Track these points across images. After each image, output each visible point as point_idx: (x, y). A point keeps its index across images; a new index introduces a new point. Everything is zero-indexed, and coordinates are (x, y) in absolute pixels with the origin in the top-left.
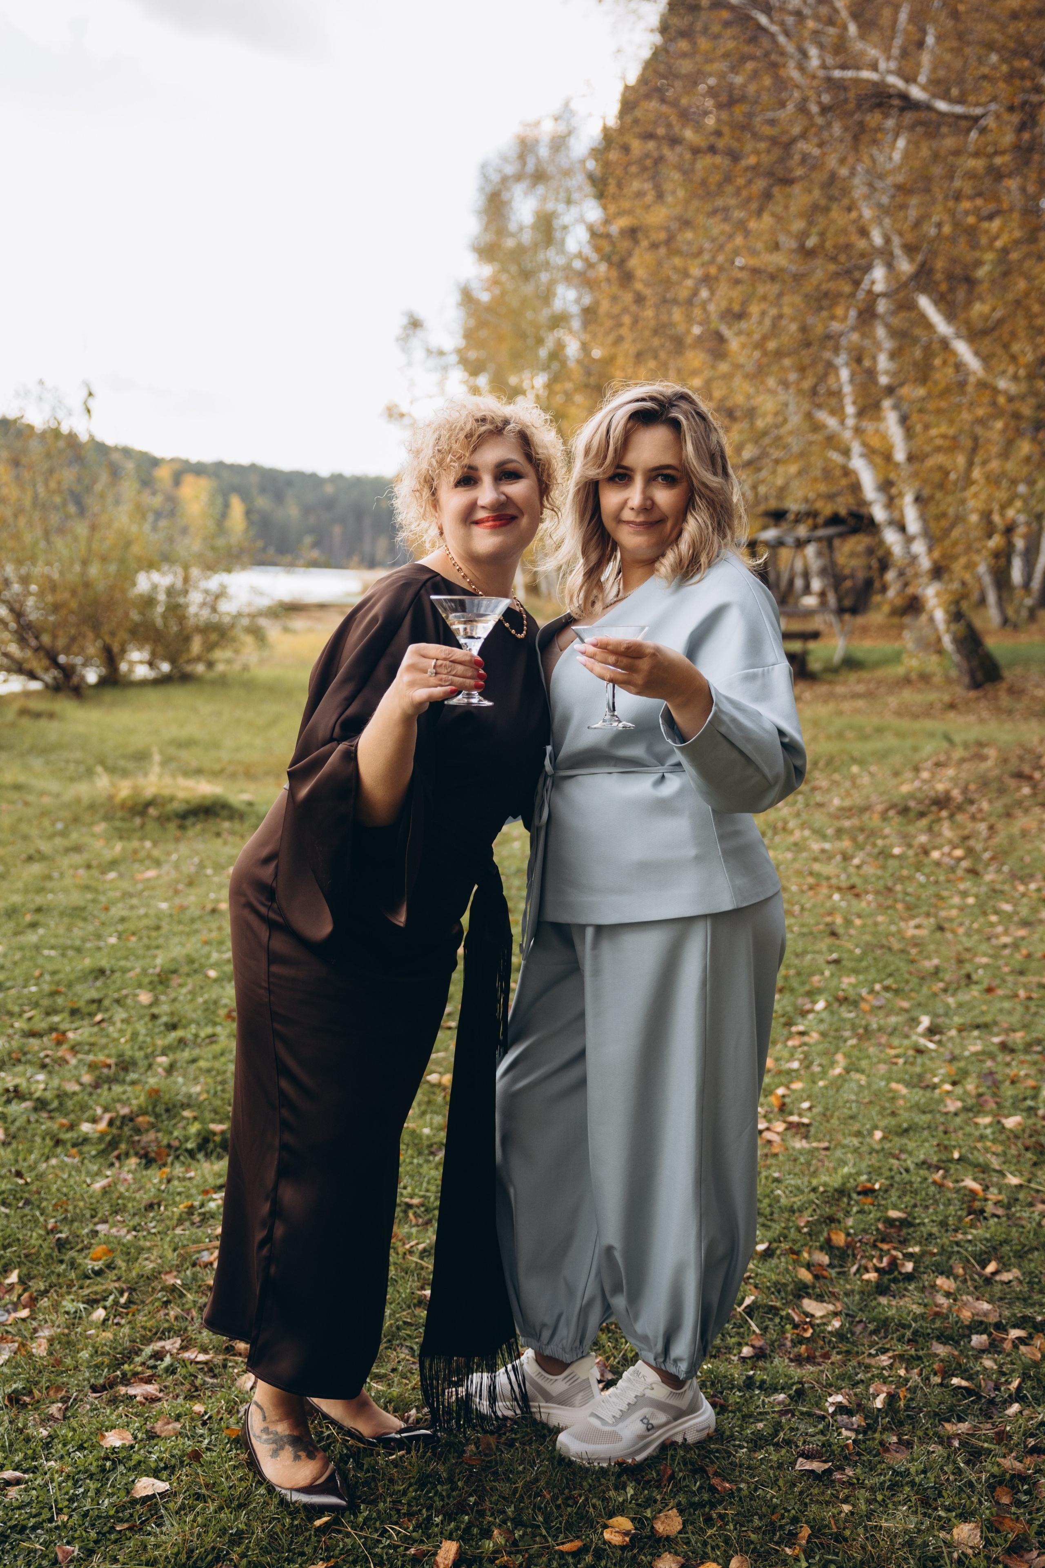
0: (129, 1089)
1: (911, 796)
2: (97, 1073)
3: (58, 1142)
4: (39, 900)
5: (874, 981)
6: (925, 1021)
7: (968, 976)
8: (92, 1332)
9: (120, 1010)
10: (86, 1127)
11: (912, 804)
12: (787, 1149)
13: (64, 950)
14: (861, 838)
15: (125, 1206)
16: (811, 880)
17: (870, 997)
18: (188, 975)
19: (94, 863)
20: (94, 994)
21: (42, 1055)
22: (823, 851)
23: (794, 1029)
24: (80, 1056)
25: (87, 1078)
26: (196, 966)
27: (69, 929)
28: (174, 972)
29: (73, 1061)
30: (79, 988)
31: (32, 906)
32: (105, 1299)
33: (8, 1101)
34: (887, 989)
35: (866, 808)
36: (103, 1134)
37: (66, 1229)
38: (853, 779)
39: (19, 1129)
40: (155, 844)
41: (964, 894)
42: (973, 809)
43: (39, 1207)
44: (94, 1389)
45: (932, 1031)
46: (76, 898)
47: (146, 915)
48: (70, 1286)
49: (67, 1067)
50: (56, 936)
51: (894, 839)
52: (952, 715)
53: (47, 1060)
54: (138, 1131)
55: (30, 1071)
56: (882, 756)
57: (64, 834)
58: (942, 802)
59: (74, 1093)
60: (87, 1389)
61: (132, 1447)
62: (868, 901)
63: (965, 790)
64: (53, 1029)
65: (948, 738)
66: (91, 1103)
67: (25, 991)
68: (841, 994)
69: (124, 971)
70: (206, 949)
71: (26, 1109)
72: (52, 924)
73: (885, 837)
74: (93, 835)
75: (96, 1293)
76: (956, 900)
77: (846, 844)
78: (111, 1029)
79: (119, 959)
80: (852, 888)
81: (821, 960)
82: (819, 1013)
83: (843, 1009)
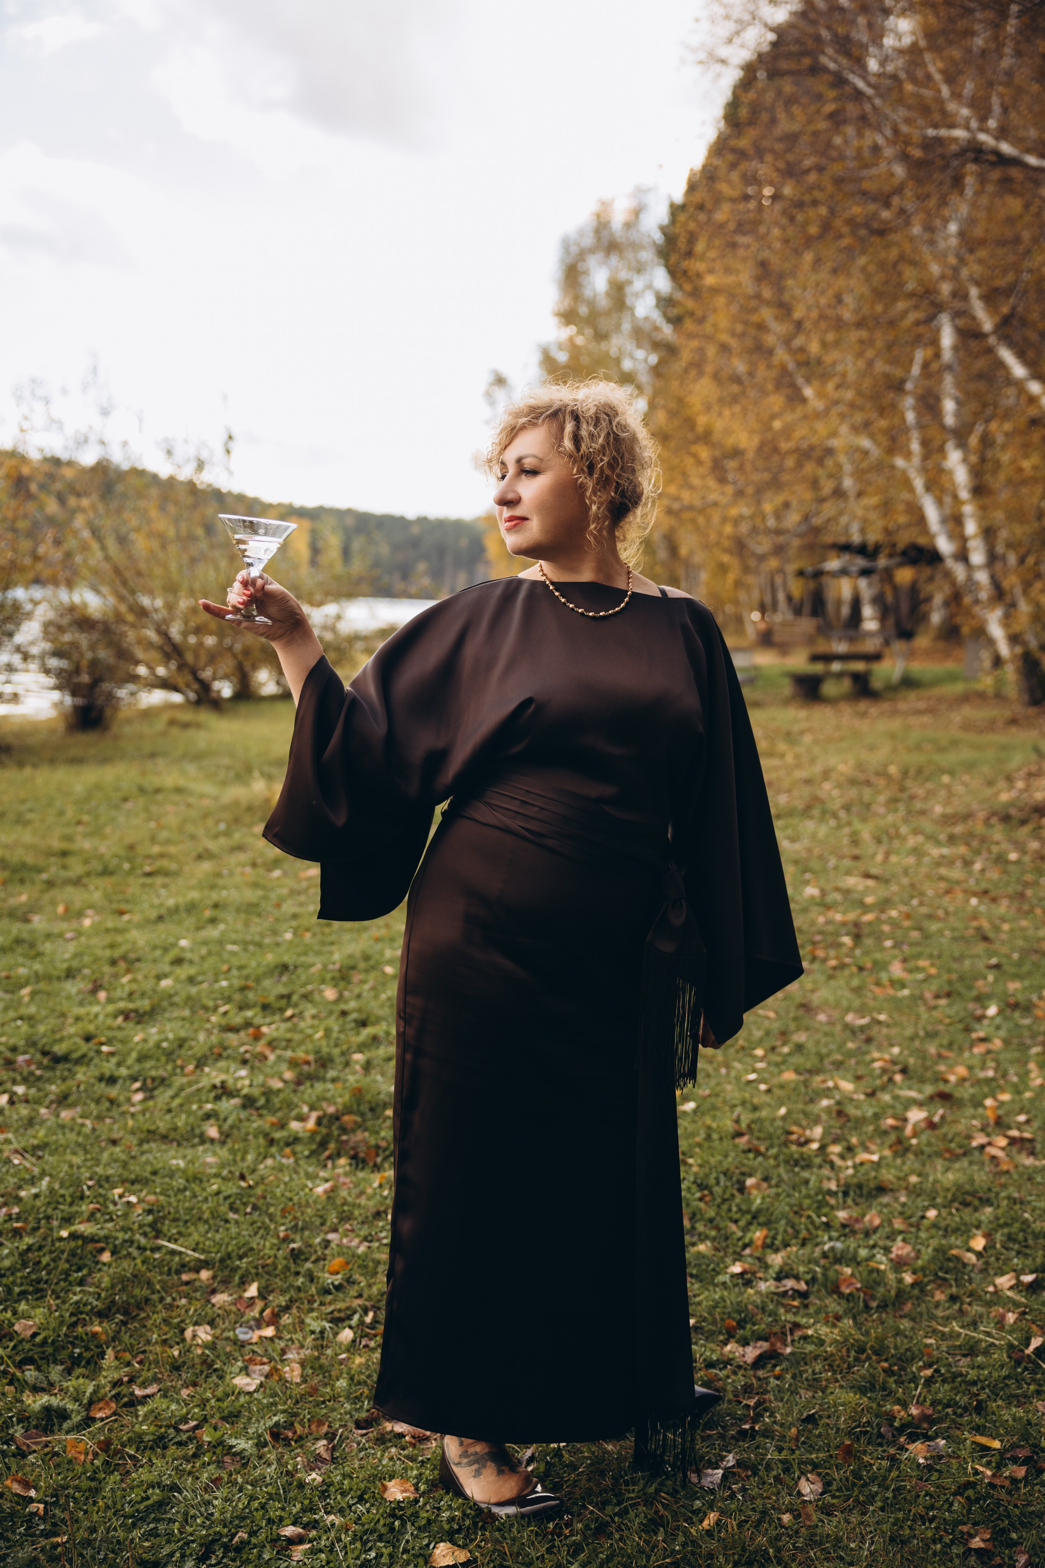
0: (330, 1086)
1: (1011, 804)
2: (298, 1070)
3: (272, 1142)
4: (215, 896)
8: (343, 1356)
9: (309, 1005)
10: (295, 1125)
11: (1013, 812)
12: (1016, 1167)
13: (245, 944)
14: (975, 843)
15: (352, 1213)
17: (1041, 1003)
18: (367, 971)
19: (259, 861)
20: (282, 990)
21: (242, 1049)
22: (943, 857)
23: (974, 1035)
24: (278, 1052)
25: (288, 1075)
26: (372, 962)
27: (247, 925)
28: (353, 968)
29: (272, 1057)
30: (267, 983)
31: (209, 902)
32: (349, 1317)
33: (218, 1098)
35: (967, 816)
36: (314, 1133)
37: (298, 1238)
38: (948, 787)
39: (232, 1127)
43: (266, 1212)
44: (359, 1425)
46: (251, 895)
48: (311, 1302)
49: (268, 1063)
50: (236, 932)
51: (1005, 846)
52: (1014, 730)
53: (248, 1056)
54: (344, 1130)
55: (233, 1066)
56: (970, 767)
57: (227, 834)
59: (279, 1091)
60: (351, 1425)
61: (416, 1501)
62: (1003, 907)
64: (248, 1024)
66: (295, 1100)
67: (217, 986)
68: (1012, 1000)
69: (306, 966)
70: (379, 947)
71: (235, 1107)
72: (230, 919)
73: (997, 843)
74: (255, 836)
75: (340, 1311)
77: (962, 850)
78: (302, 1025)
79: (299, 955)
80: (986, 892)
81: (980, 965)
82: (992, 1018)
83: (1017, 1014)
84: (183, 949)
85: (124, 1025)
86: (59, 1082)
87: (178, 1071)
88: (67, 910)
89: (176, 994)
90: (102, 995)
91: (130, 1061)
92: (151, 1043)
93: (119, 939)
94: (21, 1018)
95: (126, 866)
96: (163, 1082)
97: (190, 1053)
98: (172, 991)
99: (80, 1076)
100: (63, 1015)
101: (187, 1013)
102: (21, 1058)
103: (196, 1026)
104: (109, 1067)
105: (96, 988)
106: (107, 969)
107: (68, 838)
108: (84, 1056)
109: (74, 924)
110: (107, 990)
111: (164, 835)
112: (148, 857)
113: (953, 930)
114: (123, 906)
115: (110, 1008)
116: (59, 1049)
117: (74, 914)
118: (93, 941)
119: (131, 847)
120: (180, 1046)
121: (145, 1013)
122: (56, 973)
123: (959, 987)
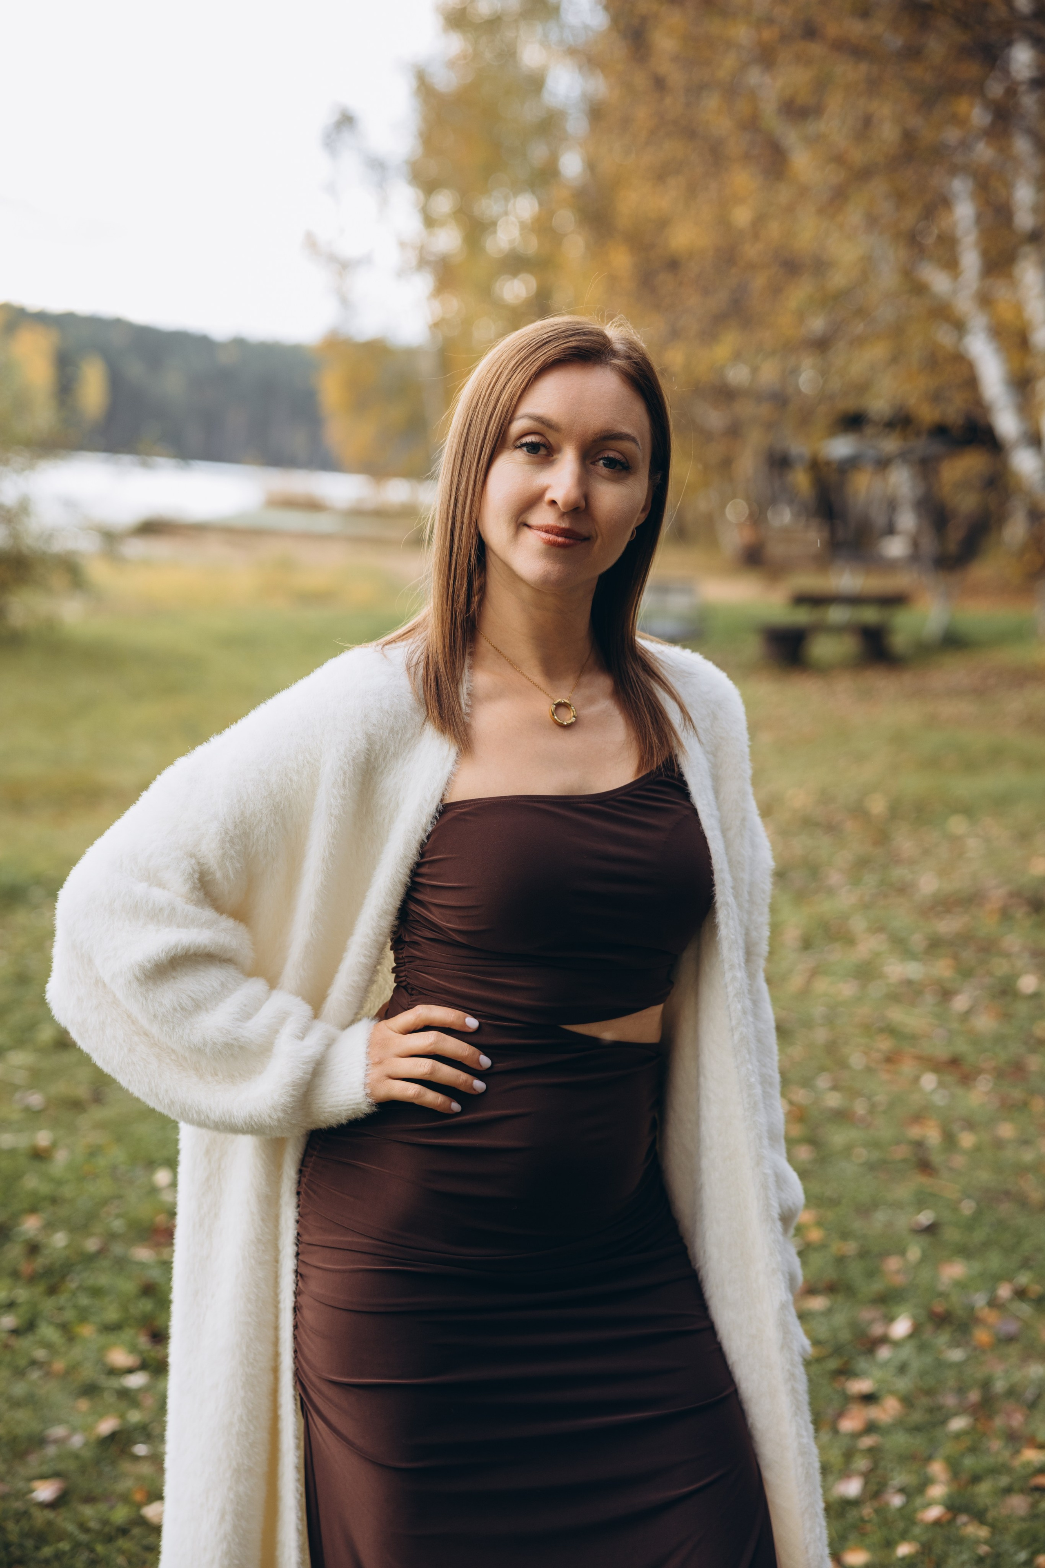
5: (997, 1278)
16: (885, 1044)
17: (991, 1316)
22: (909, 983)
34: (1021, 1294)
35: (974, 898)
38: (956, 842)
51: (1025, 960)
56: (1002, 803)
68: (939, 1307)
73: (1007, 955)
77: (942, 968)
80: (955, 1062)
81: (903, 1224)
82: (899, 1345)
83: (942, 1339)
113: (873, 1145)
123: (855, 1271)
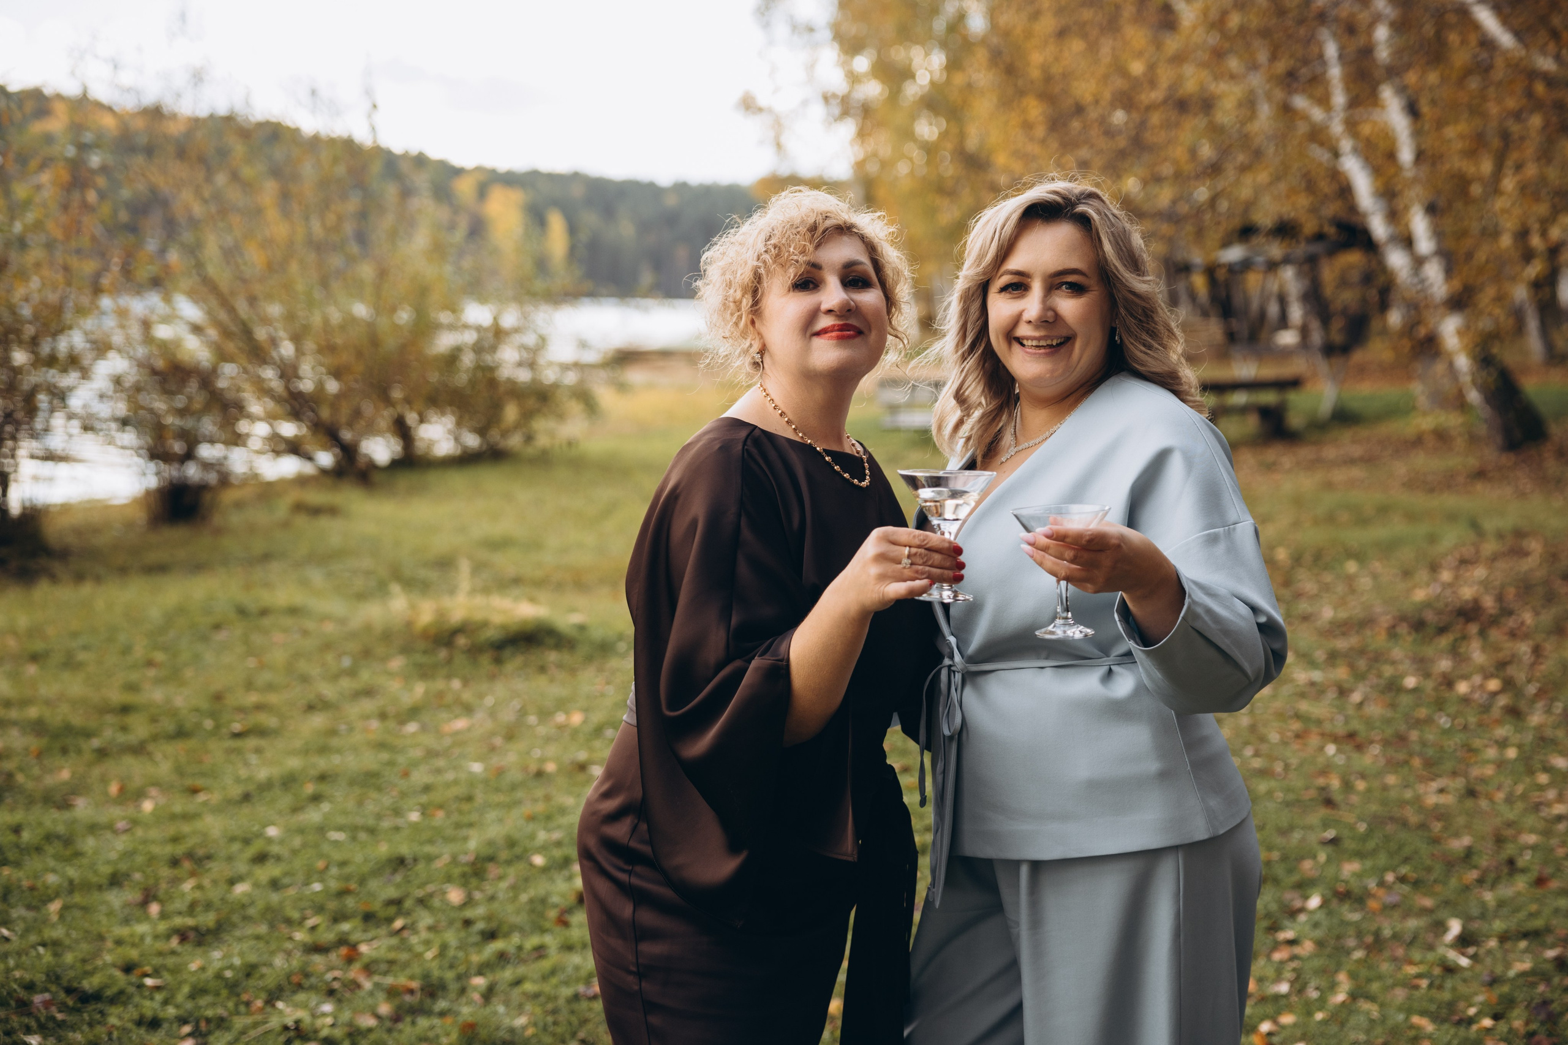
0: (436, 1021)
1: (1427, 605)
2: (397, 1002)
4: (322, 763)
5: (1385, 869)
6: (1455, 927)
7: (1511, 862)
9: (425, 912)
11: (1430, 616)
13: (353, 830)
14: (1362, 664)
16: (1296, 726)
17: (1381, 893)
18: (509, 863)
19: (390, 710)
20: (392, 892)
21: (329, 976)
22: (1312, 684)
23: (1280, 935)
24: (377, 978)
25: (385, 1009)
26: (518, 850)
27: (360, 803)
28: (491, 859)
29: (367, 985)
30: (373, 884)
31: (313, 772)
34: (1402, 879)
35: (1365, 623)
38: (1350, 579)
40: (466, 682)
41: (1503, 744)
42: (1511, 623)
45: (1464, 941)
46: (370, 760)
47: (456, 782)
49: (361, 993)
50: (345, 812)
51: (1406, 665)
52: (1479, 487)
53: (336, 985)
55: (313, 999)
56: (1387, 548)
57: (352, 673)
58: (1469, 613)
59: (370, 1030)
63: (1500, 598)
64: (342, 941)
65: (1475, 525)
67: (307, 890)
68: (1341, 888)
69: (430, 859)
70: (531, 827)
72: (339, 794)
73: (1393, 663)
74: (391, 674)
76: (1492, 753)
77: (1341, 673)
78: (414, 940)
79: (422, 843)
80: (1351, 736)
81: (1313, 838)
82: (1312, 912)
83: (1344, 907)
84: (270, 841)
85: (179, 949)
86: (85, 1028)
87: (242, 1008)
88: (122, 790)
89: (252, 903)
90: (154, 909)
91: (180, 998)
92: (210, 973)
93: (186, 828)
94: (44, 945)
95: (208, 724)
96: (221, 1023)
97: (261, 983)
98: (245, 900)
99: (113, 1020)
100: (101, 938)
101: (263, 929)
102: (38, 999)
103: (273, 946)
104: (150, 1007)
105: (149, 896)
106: (165, 872)
107: (132, 688)
108: (121, 992)
109: (130, 811)
110: (161, 902)
111: (266, 677)
112: (241, 710)
113: (1288, 790)
114: (199, 782)
115: (162, 927)
116: (89, 984)
117: (131, 795)
118: (154, 834)
119: (218, 697)
120: (248, 975)
121: (209, 931)
122: (94, 879)
